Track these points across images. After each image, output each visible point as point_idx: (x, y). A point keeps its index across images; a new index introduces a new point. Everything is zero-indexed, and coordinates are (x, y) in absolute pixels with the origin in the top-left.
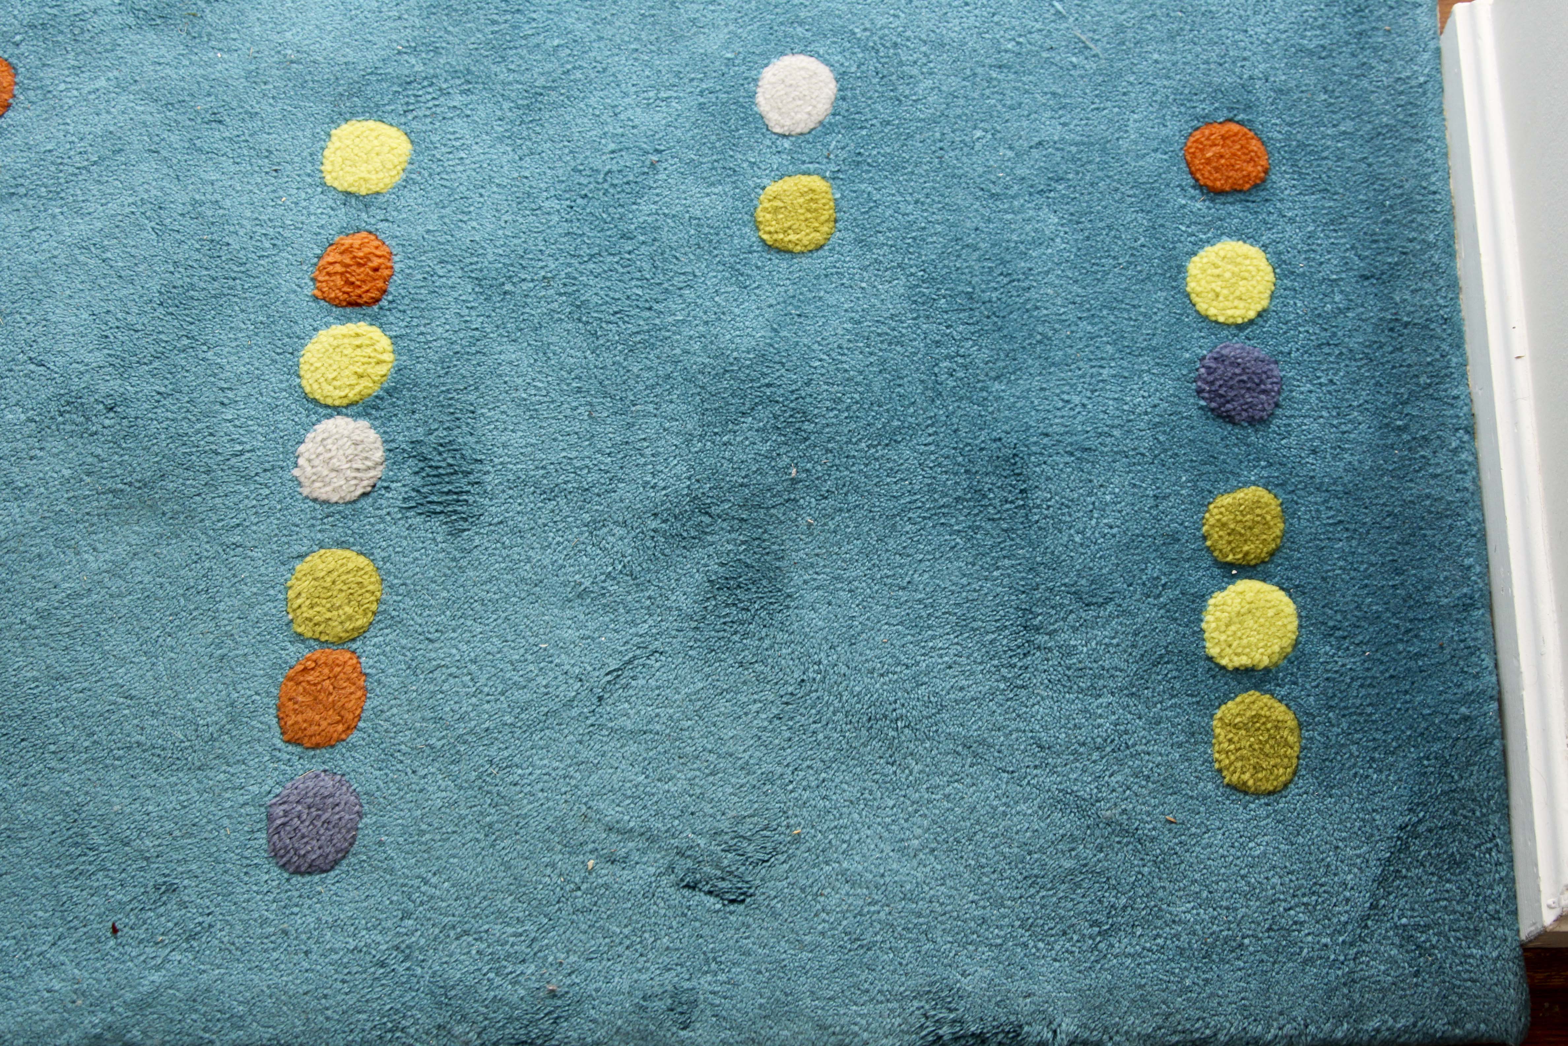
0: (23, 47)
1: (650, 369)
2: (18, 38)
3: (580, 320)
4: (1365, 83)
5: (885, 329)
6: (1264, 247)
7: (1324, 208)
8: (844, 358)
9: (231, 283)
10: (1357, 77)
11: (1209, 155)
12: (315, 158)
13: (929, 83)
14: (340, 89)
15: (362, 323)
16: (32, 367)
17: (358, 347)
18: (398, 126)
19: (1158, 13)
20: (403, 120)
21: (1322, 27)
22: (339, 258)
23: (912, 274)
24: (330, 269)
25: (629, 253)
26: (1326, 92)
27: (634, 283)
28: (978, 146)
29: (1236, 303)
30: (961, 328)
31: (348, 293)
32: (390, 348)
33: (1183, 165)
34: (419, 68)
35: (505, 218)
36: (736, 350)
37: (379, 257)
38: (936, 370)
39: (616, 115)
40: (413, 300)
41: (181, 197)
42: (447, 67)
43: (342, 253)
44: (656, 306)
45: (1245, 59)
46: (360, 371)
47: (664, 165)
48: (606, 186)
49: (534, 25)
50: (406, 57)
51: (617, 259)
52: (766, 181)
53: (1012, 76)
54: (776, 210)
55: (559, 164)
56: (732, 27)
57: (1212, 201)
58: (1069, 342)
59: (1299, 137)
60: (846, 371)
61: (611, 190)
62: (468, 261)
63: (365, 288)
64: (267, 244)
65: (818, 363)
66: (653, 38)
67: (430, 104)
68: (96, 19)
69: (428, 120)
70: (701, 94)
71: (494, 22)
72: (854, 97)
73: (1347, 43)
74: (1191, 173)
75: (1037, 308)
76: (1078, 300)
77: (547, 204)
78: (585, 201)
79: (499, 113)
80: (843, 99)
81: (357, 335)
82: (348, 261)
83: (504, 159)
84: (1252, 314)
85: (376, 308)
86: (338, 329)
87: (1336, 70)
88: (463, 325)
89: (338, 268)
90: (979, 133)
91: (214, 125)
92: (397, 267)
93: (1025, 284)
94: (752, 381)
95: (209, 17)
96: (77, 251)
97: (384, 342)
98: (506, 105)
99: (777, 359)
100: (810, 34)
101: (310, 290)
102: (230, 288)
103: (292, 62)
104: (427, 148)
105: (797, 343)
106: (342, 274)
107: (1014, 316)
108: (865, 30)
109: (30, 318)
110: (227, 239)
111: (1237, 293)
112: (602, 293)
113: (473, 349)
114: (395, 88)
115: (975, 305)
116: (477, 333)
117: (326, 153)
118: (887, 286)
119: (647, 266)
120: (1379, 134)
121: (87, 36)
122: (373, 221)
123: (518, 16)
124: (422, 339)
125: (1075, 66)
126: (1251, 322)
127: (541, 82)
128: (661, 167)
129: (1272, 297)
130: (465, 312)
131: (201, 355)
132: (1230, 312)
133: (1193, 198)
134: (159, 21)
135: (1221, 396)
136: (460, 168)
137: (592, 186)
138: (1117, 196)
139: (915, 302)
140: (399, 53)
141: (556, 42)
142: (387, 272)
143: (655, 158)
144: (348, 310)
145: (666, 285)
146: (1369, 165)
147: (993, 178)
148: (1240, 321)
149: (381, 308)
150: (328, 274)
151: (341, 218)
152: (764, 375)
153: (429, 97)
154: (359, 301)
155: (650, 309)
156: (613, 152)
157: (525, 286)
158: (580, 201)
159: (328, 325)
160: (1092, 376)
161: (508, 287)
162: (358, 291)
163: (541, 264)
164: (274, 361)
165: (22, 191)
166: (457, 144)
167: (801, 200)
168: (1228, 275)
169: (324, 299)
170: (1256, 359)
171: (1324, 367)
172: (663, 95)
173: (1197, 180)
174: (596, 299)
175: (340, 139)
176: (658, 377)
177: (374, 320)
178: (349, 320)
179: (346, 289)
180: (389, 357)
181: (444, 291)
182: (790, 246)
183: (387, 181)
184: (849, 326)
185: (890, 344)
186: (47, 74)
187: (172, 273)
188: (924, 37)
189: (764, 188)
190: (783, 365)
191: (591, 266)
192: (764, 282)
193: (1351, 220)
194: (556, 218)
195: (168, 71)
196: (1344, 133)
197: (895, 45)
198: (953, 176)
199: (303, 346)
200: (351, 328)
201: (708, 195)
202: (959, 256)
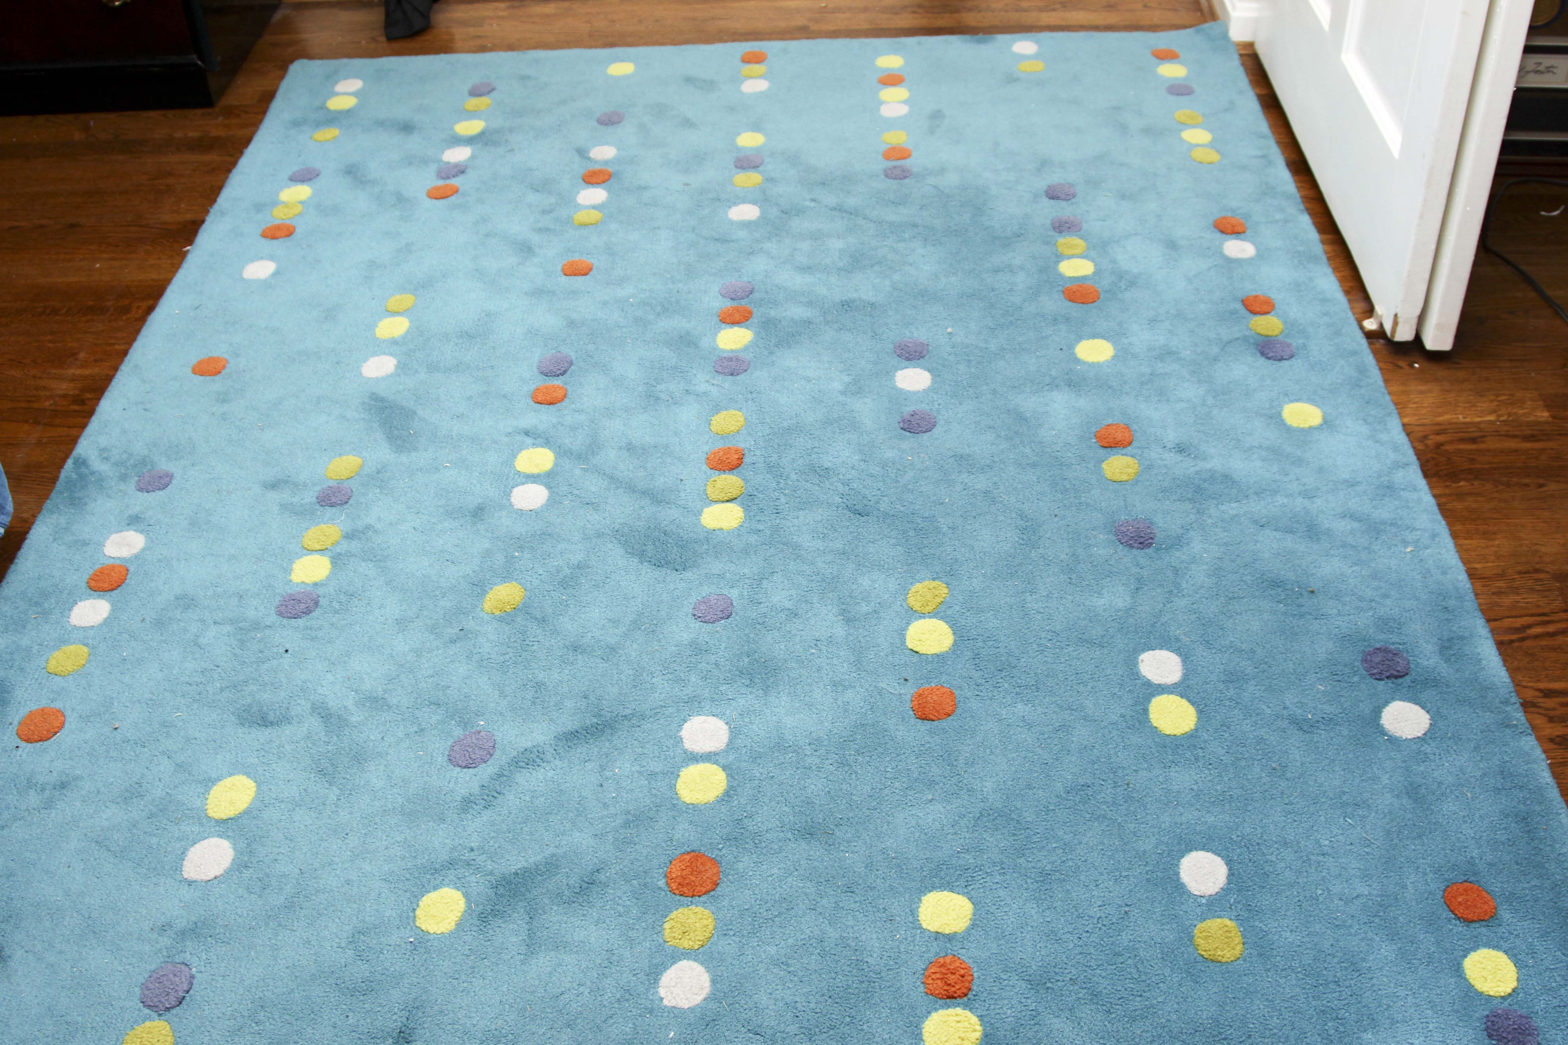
0: (724, 851)
1: (1147, 1031)
2: (720, 846)
3: (1097, 1003)
4: (1539, 858)
5: (1289, 1004)
6: (1506, 952)
7: (1534, 929)
8: (1268, 1022)
9: (872, 984)
10: (1534, 855)
11: (1460, 900)
12: (914, 913)
13: (1283, 865)
14: (924, 873)
15: (958, 1009)
16: (751, 1035)
17: (958, 1022)
18: (963, 894)
19: (1408, 823)
20: (966, 891)
21: (1505, 828)
22: (938, 970)
23: (1298, 972)
24: (934, 976)
25: (1122, 963)
26: (1518, 864)
27: (1127, 981)
28: (1321, 899)
29: (1499, 983)
30: (1336, 1002)
31: (947, 990)
32: (979, 1023)
33: (1445, 907)
34: (972, 861)
35: (1039, 945)
36: (1200, 1018)
37: (964, 969)
38: (1326, 1028)
39: (1097, 885)
40: (989, 994)
41: (833, 934)
42: (989, 860)
43: (940, 967)
44: (1144, 994)
45: (1465, 847)
46: (963, 1035)
47: (1133, 913)
48: (1100, 925)
49: (1038, 836)
50: (963, 855)
51: (1114, 967)
52: (1195, 922)
53: (1331, 860)
54: (1206, 937)
55: (1068, 914)
56: (1157, 837)
57: (1468, 926)
58: (1403, 1009)
59: (1509, 889)
60: (1271, 1030)
61: (1103, 928)
62: (1020, 971)
63: (957, 987)
64: (891, 963)
65: (1252, 1026)
66: (1111, 843)
67: (981, 881)
68: (768, 835)
69: (982, 890)
70: (1147, 873)
71: (1015, 835)
72: (1239, 874)
73: (1522, 837)
74: (1451, 911)
75: (1380, 990)
76: (1403, 984)
77: (1063, 936)
78: (1088, 934)
79: (1025, 886)
80: (1233, 875)
81: (957, 1015)
82: (944, 971)
83: (1033, 912)
84: (1509, 990)
85: (965, 999)
86: (942, 1012)
87: (1521, 852)
88: (1024, 1008)
89: (938, 976)
90: (1320, 892)
91: (849, 894)
92: (976, 975)
93: (1369, 976)
94: (1214, 1036)
95: (838, 833)
96: (771, 967)
97: (975, 1020)
98: (1029, 881)
99: (1226, 1023)
100: (1204, 840)
101: (922, 989)
102: (872, 987)
103: (893, 858)
104: (983, 907)
105: (1237, 1014)
106: (942, 979)
107: (1367, 994)
108: (1238, 836)
109: (746, 1007)
110: (866, 960)
111: (1498, 978)
112: (1109, 987)
113: (1033, 1022)
114: (958, 872)
115: (1341, 989)
116: (1034, 1013)
117: (920, 910)
118: (1284, 980)
119: (1134, 971)
120: (1557, 885)
121: (764, 845)
122: (956, 949)
123: (1028, 831)
124: (998, 1016)
125: (1367, 853)
126: (1510, 994)
127: (1049, 867)
128: (1131, 914)
129: (1518, 980)
130: (1023, 1000)
131: (860, 1028)
132: (1496, 989)
133: (1455, 925)
134: (807, 836)
135: (1505, 1038)
136: (1005, 917)
137: (1091, 926)
138: (1412, 925)
139: (1304, 988)
140: (958, 852)
141: (1054, 845)
142: (970, 978)
143: (1127, 909)
144: (948, 1000)
145: (1148, 982)
146: (1556, 903)
147: (1334, 916)
148: (1503, 994)
149: (969, 999)
150: (933, 979)
151: (935, 947)
152: (1220, 1033)
153: (980, 877)
154: (955, 995)
155: (1141, 996)
156: (1100, 906)
157: (1059, 984)
158: (1084, 934)
159: (936, 1010)
160: (1423, 1028)
161: (1049, 985)
162: (953, 989)
163: (1067, 971)
164: (906, 1031)
165: (732, 933)
166: (1002, 903)
167: (1221, 932)
168: (1489, 967)
169: (932, 994)
170: (1520, 1016)
171: (1561, 1019)
172: (1123, 874)
173: (1456, 915)
174: (1105, 991)
175: (928, 901)
176: (1154, 1036)
177: (966, 1006)
178: (949, 1007)
179: (946, 988)
180: (979, 1028)
181: (1008, 988)
182: (1220, 958)
183: (961, 925)
184: (1266, 1003)
185: (1294, 1013)
186: (740, 866)
187: (834, 979)
188: (1274, 839)
189: (1195, 926)
190: (1231, 1026)
191: (1098, 972)
192: (1208, 979)
193: (1553, 934)
194: (1071, 946)
195: (816, 863)
196: (1535, 886)
197: (1258, 844)
198: (1310, 916)
199: (923, 1022)
200: (951, 1011)
201: (1163, 930)
202: (1325, 961)
